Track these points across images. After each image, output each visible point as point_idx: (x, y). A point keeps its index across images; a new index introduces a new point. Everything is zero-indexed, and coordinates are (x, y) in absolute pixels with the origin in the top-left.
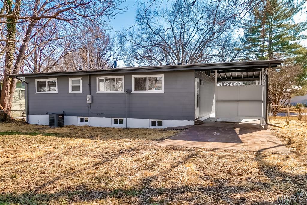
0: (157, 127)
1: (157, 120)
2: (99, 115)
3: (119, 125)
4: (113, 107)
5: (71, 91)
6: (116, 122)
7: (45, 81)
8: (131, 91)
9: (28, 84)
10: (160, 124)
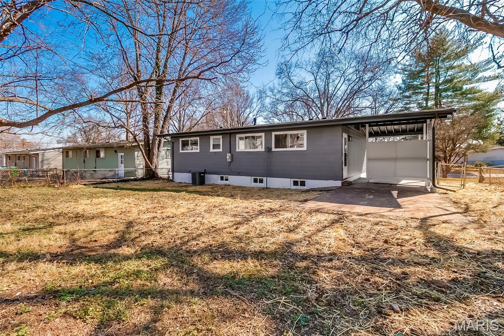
0: (299, 187)
1: (299, 180)
2: (239, 174)
3: (259, 185)
4: (253, 166)
5: (212, 150)
6: (255, 181)
7: (188, 140)
8: (271, 149)
9: (173, 143)
10: (303, 184)
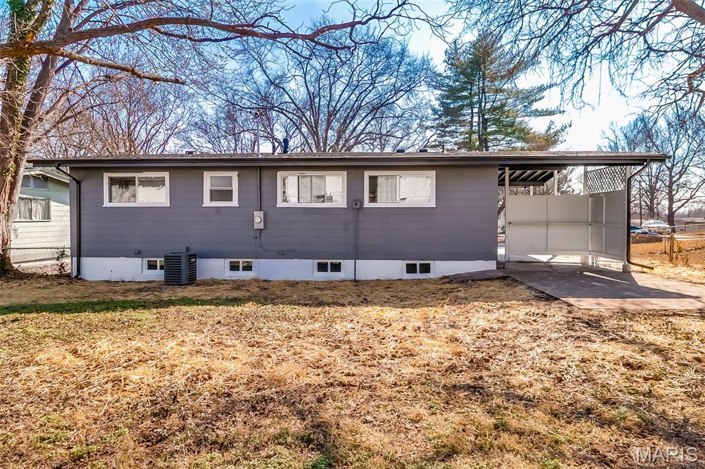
2: (283, 255)
3: (329, 275)
4: (318, 237)
5: (207, 202)
6: (322, 267)
7: (135, 178)
8: (362, 204)
9: (78, 182)
10: (426, 269)
